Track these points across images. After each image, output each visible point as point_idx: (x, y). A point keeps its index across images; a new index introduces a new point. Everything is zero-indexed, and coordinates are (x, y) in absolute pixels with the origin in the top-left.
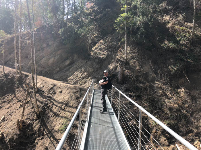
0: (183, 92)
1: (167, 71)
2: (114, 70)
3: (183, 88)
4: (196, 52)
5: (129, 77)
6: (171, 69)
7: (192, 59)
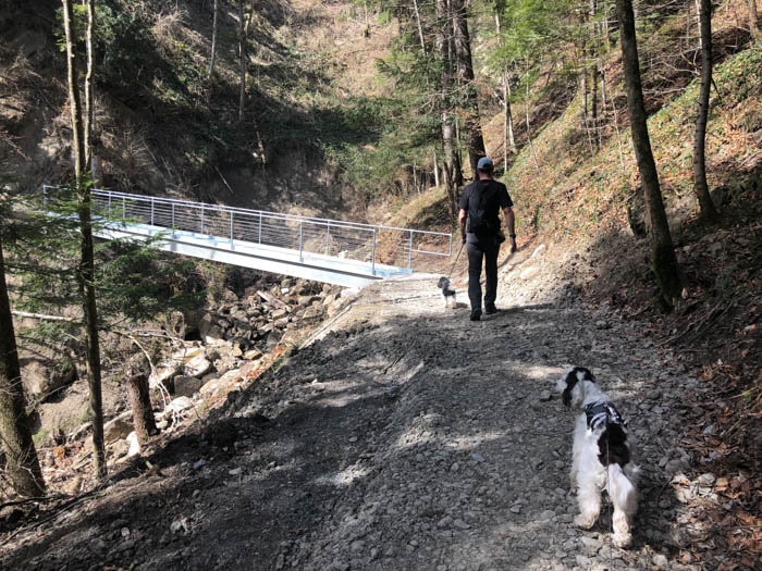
1: (184, 165)
2: (61, 158)
3: (222, 203)
4: (227, 120)
5: (116, 181)
6: (192, 160)
7: (223, 139)
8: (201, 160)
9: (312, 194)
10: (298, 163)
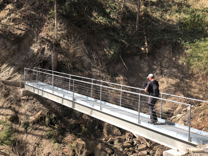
0: (121, 80)
1: (103, 55)
3: (122, 76)
4: (129, 31)
5: (64, 64)
6: (107, 53)
7: (126, 40)
8: (112, 53)
9: (174, 70)
10: (168, 52)
